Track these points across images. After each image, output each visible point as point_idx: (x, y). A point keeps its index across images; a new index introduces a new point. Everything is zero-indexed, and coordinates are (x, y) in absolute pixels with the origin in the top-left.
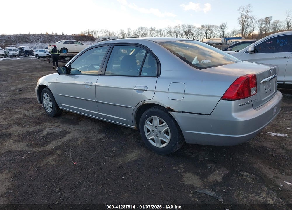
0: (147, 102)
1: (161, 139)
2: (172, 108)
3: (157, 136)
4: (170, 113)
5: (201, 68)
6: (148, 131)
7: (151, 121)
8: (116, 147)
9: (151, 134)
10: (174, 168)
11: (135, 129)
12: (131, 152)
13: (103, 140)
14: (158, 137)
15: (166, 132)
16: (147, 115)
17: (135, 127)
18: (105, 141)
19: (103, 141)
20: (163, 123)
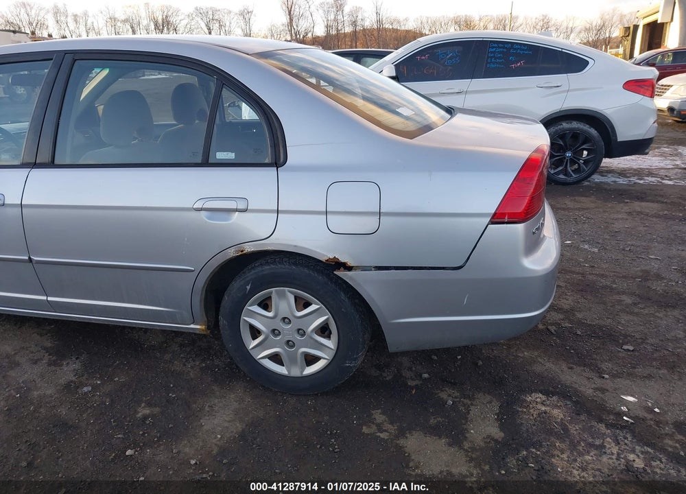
0: (249, 248)
1: (303, 352)
2: (342, 259)
3: (290, 344)
4: (341, 273)
5: (411, 135)
6: (255, 333)
7: (265, 304)
8: (149, 404)
9: (266, 342)
10: (365, 430)
11: (205, 333)
12: (207, 409)
13: (82, 385)
14: (293, 346)
15: (324, 330)
16: (248, 287)
17: (203, 327)
18: (95, 388)
19: (85, 389)
20: (307, 305)
